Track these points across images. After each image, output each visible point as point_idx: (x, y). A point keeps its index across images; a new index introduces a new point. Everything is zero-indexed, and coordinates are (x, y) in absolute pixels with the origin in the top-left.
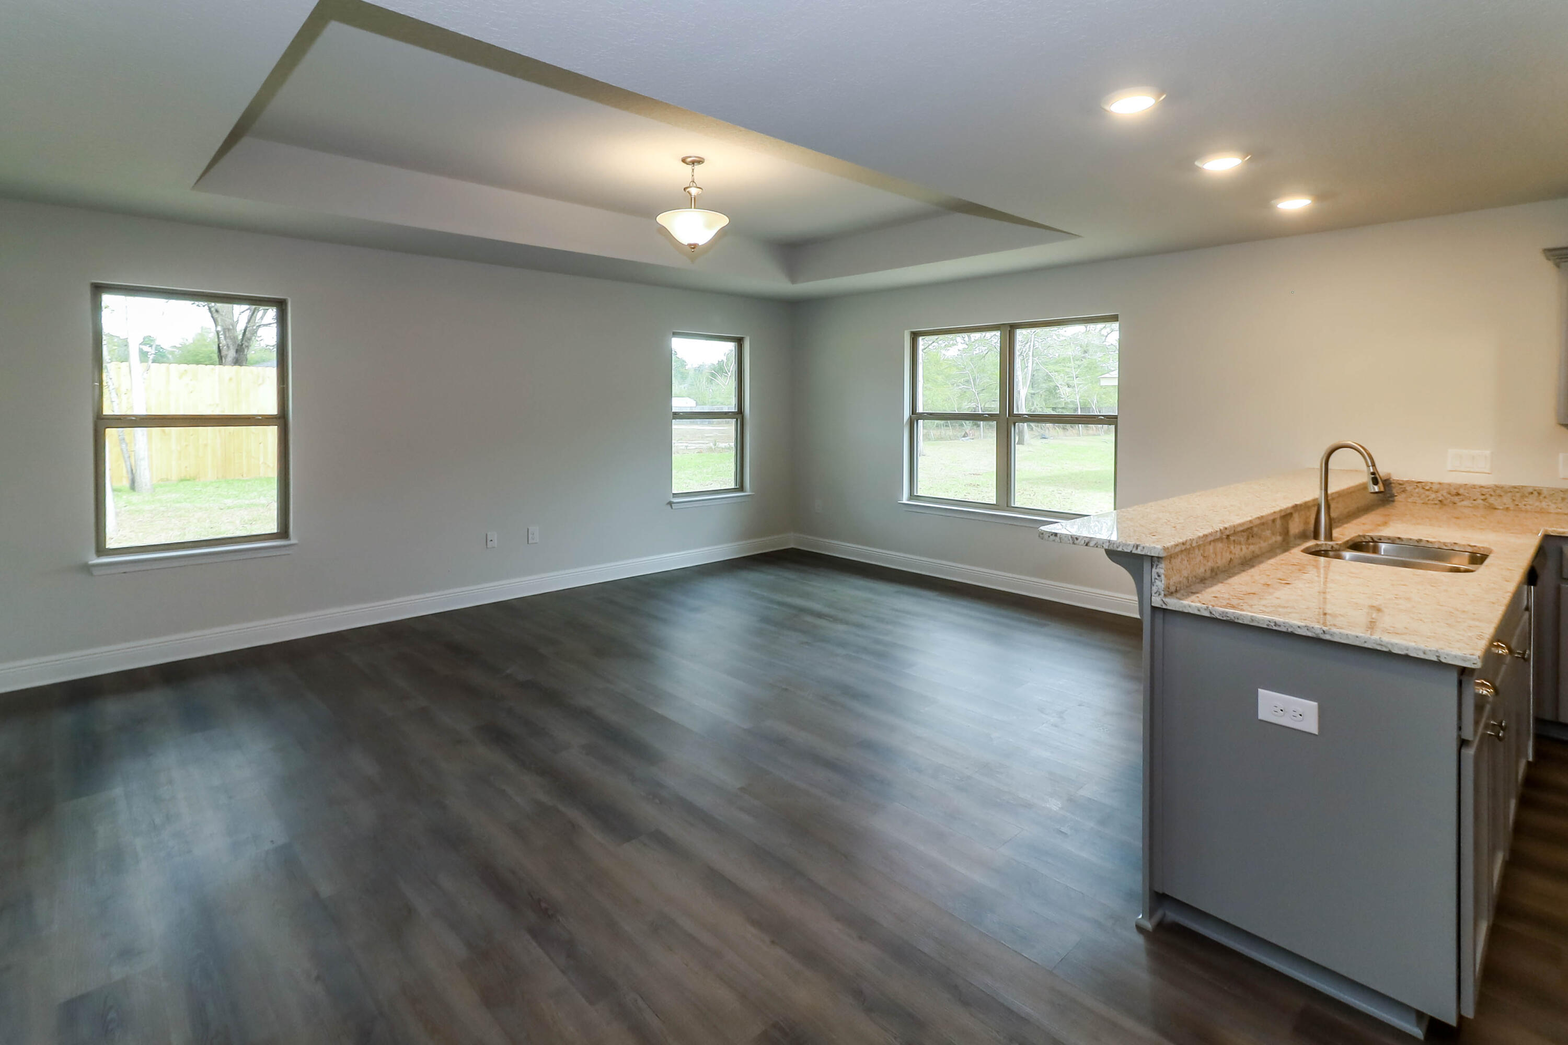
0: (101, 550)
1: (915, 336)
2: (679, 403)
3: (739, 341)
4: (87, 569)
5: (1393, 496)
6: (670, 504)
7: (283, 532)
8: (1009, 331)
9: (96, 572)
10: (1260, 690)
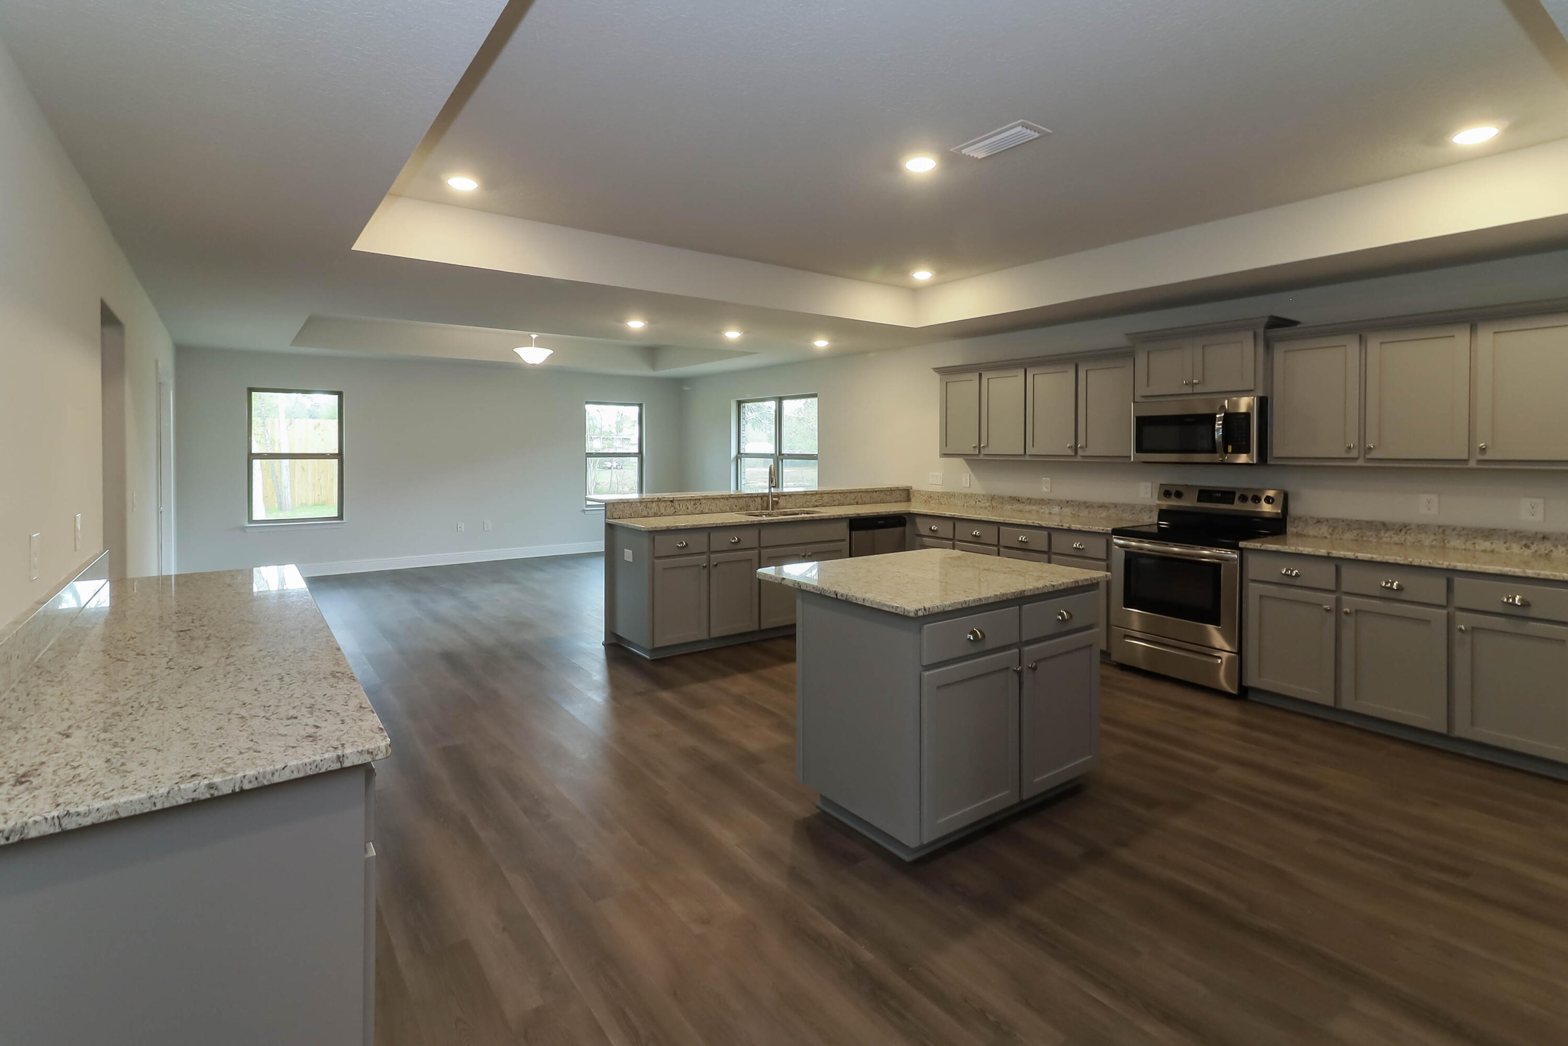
0: (250, 520)
1: (739, 403)
2: (594, 445)
3: (640, 406)
4: (244, 529)
5: (910, 499)
6: (584, 511)
7: (340, 517)
8: (780, 400)
9: (247, 530)
10: (625, 550)
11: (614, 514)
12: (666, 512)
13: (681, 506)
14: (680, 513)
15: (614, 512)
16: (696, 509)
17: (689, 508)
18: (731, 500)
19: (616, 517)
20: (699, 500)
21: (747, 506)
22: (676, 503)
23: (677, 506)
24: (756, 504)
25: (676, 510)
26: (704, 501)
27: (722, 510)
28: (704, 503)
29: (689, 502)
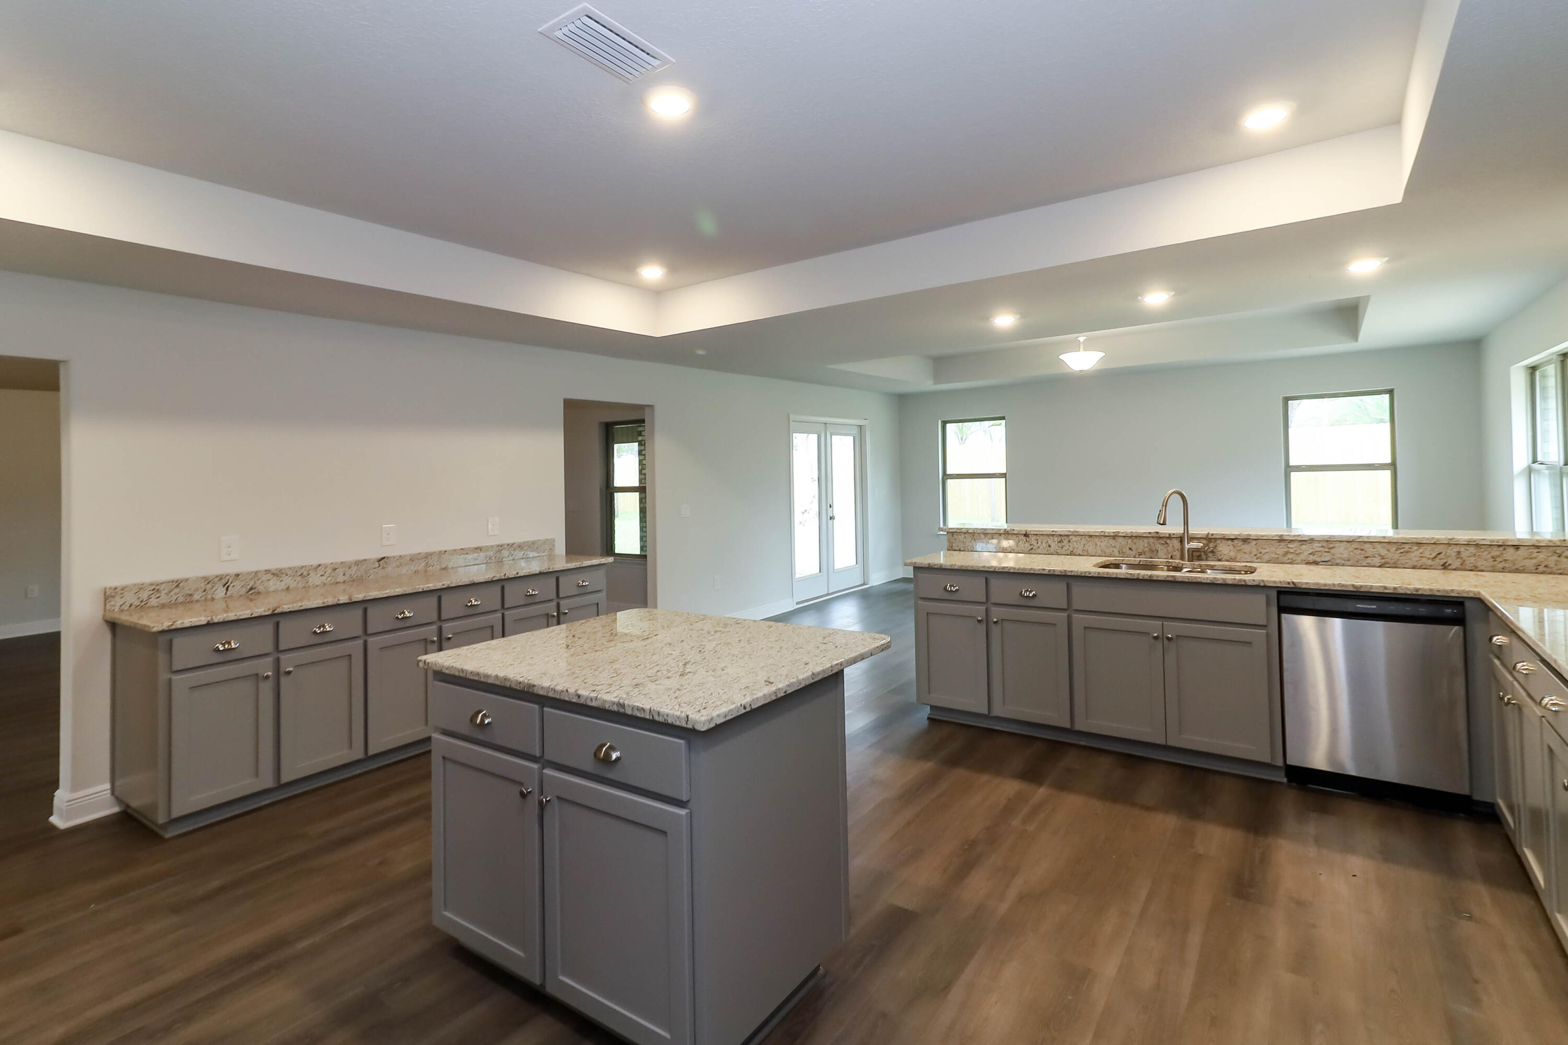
11: (954, 545)
12: (1019, 548)
13: (1040, 543)
14: (1039, 551)
15: (953, 543)
16: (1062, 548)
17: (1052, 546)
18: (1120, 540)
19: (956, 548)
20: (1068, 536)
21: (1151, 551)
22: (1033, 539)
23: (1034, 543)
24: (1170, 549)
25: (1032, 547)
26: (1074, 539)
27: (1105, 553)
28: (1075, 541)
29: (1052, 538)
